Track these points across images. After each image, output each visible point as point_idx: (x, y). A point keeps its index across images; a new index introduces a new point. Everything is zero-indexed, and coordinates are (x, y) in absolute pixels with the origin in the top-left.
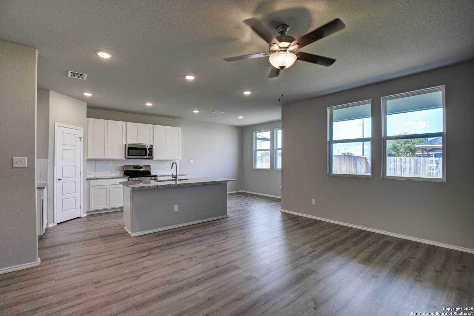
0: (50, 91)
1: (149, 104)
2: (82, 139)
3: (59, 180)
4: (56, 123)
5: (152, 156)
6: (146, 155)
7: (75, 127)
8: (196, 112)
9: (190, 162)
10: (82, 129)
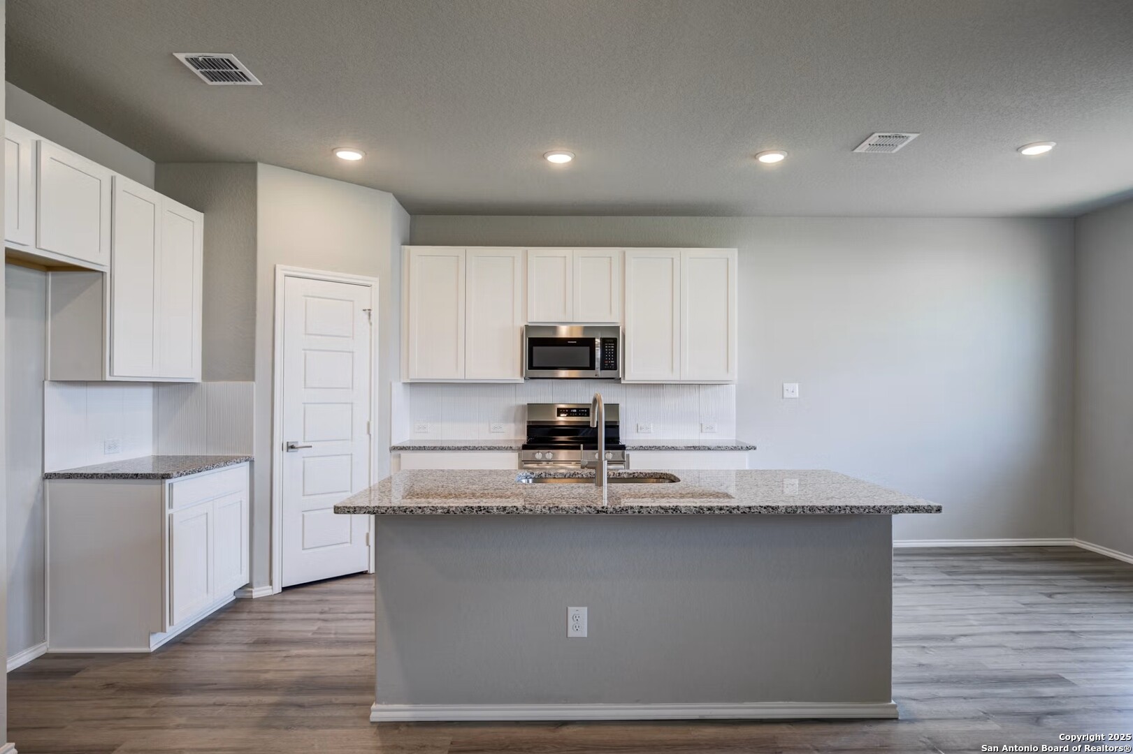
0: (260, 166)
1: (559, 159)
2: (375, 314)
3: (292, 447)
4: (278, 267)
5: (615, 367)
6: (592, 367)
7: (351, 275)
8: (772, 158)
9: (786, 395)
10: (375, 282)
